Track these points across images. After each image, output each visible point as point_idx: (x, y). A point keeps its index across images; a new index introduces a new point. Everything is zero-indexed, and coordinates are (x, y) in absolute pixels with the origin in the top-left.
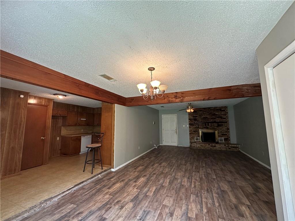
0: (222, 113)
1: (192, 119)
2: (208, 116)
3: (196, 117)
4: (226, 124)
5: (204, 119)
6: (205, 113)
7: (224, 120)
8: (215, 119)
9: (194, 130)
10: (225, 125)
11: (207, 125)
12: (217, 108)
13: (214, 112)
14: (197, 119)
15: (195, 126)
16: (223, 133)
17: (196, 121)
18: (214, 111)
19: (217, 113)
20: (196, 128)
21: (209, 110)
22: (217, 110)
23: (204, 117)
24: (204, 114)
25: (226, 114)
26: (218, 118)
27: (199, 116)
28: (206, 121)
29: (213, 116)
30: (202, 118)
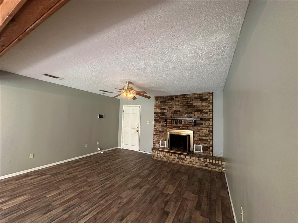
0: (204, 104)
1: (159, 113)
2: (181, 109)
3: (165, 109)
4: (207, 122)
5: (175, 113)
6: (177, 103)
7: (206, 115)
8: (192, 114)
9: (160, 130)
10: (207, 124)
12: (196, 96)
13: (191, 102)
14: (165, 112)
15: (162, 124)
16: (202, 138)
17: (164, 115)
19: (195, 104)
20: (164, 126)
21: (184, 99)
23: (175, 111)
24: (176, 105)
25: (209, 106)
27: (168, 109)
28: (177, 116)
29: (189, 109)
30: (172, 111)
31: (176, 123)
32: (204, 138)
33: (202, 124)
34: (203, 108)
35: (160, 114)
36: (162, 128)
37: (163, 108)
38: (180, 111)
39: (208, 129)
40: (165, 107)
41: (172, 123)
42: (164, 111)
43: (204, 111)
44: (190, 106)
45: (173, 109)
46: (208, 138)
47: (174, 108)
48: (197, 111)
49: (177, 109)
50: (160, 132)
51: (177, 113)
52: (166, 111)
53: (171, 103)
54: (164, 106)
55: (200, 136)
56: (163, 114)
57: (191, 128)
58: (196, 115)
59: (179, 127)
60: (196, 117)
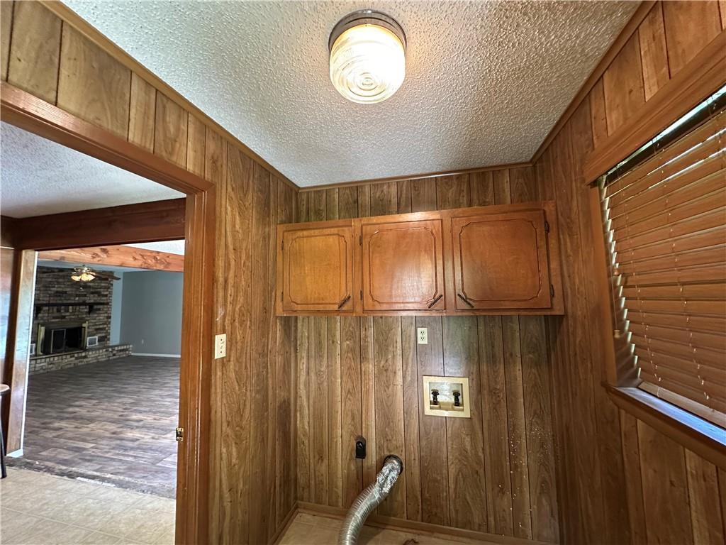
0: (103, 285)
2: (68, 290)
4: (106, 306)
5: (56, 296)
6: (61, 280)
7: (104, 298)
10: (105, 309)
11: (62, 311)
16: (98, 327)
23: (57, 292)
24: (58, 283)
25: (109, 288)
26: (92, 295)
28: (60, 300)
29: (82, 290)
30: (50, 292)
31: (59, 311)
32: (101, 326)
33: (99, 309)
34: (102, 290)
38: (66, 292)
39: (106, 315)
41: (51, 311)
43: (103, 293)
45: (53, 289)
46: (105, 326)
47: (54, 287)
48: (93, 293)
49: (59, 290)
51: (60, 296)
55: (96, 325)
57: (84, 316)
58: (91, 299)
59: (64, 317)
60: (92, 301)
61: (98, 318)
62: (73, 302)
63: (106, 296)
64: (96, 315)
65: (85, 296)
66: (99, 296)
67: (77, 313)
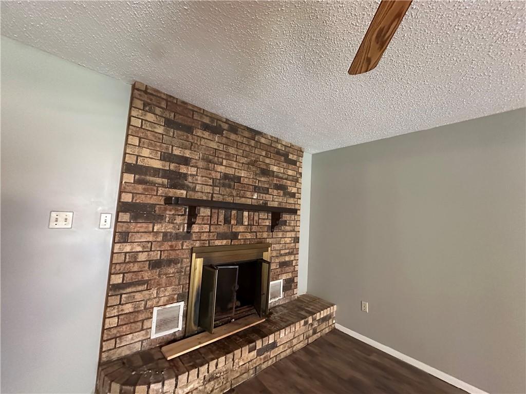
0: (289, 172)
1: (156, 172)
2: (243, 174)
3: (186, 161)
4: (293, 217)
5: (224, 185)
6: (232, 150)
7: (292, 200)
8: (267, 193)
9: (156, 256)
10: (292, 223)
11: (233, 222)
12: (279, 147)
13: (268, 161)
14: (185, 176)
15: (169, 228)
16: (283, 259)
17: (182, 187)
18: (266, 156)
19: (275, 169)
20: (177, 237)
21: (253, 143)
22: (278, 153)
23: (226, 176)
24: (229, 156)
25: (297, 180)
26: (275, 192)
27: (201, 164)
28: (231, 195)
29: (263, 179)
30: (214, 175)
31: (227, 221)
32: (287, 259)
33: (285, 223)
34: (288, 183)
35: (159, 180)
36: (166, 246)
37: (177, 152)
38: (239, 179)
39: (293, 235)
40: (187, 154)
41: (214, 220)
42: (183, 169)
43: (290, 189)
44: (266, 172)
45: (220, 169)
46: (292, 258)
47: (221, 164)
50: (155, 265)
51: (230, 187)
52: (192, 171)
53: (214, 145)
54: (184, 147)
55: (281, 255)
56: (176, 179)
57: (265, 235)
58: (275, 200)
59: (235, 236)
60: (276, 204)
61: (283, 241)
62: (249, 202)
63: (293, 195)
64: (280, 235)
65: (266, 191)
66: (285, 194)
67: (254, 229)
